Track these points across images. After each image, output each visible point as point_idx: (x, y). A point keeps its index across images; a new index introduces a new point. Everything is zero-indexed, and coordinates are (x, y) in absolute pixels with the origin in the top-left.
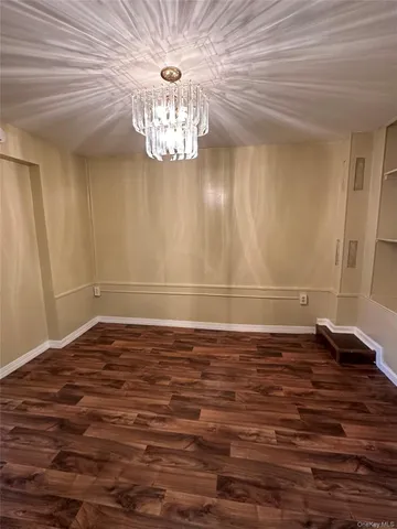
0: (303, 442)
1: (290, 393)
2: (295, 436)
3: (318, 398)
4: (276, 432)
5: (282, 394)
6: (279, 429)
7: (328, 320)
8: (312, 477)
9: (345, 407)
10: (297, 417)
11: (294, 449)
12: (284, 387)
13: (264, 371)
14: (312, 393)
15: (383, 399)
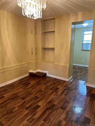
0: (35, 116)
1: (19, 106)
2: (32, 117)
3: (27, 102)
4: (27, 121)
5: (17, 109)
6: (27, 119)
7: (31, 70)
8: (45, 122)
9: (34, 100)
10: (27, 111)
11: (35, 120)
12: (15, 106)
13: (4, 106)
14: (24, 102)
15: (38, 92)
